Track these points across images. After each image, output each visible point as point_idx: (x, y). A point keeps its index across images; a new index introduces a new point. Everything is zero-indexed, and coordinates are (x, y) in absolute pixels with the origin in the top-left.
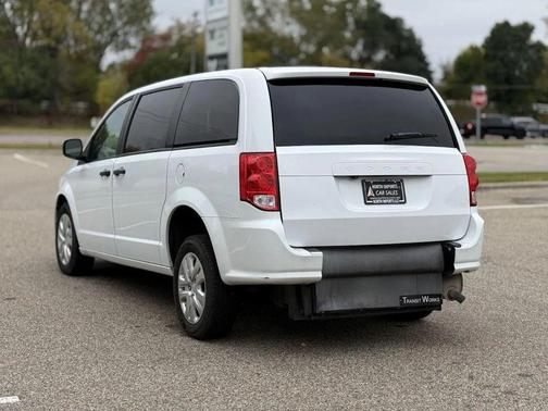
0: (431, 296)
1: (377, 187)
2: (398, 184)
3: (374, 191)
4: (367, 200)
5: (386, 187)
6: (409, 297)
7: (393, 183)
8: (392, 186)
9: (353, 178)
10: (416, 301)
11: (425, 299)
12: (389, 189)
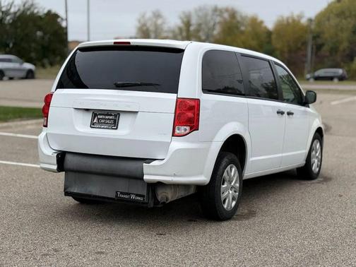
0: (137, 195)
1: (101, 117)
2: (115, 116)
3: (98, 119)
4: (92, 125)
5: (107, 117)
6: (122, 193)
7: (111, 115)
8: (111, 117)
9: (87, 110)
10: (126, 197)
11: (133, 197)
12: (109, 119)
